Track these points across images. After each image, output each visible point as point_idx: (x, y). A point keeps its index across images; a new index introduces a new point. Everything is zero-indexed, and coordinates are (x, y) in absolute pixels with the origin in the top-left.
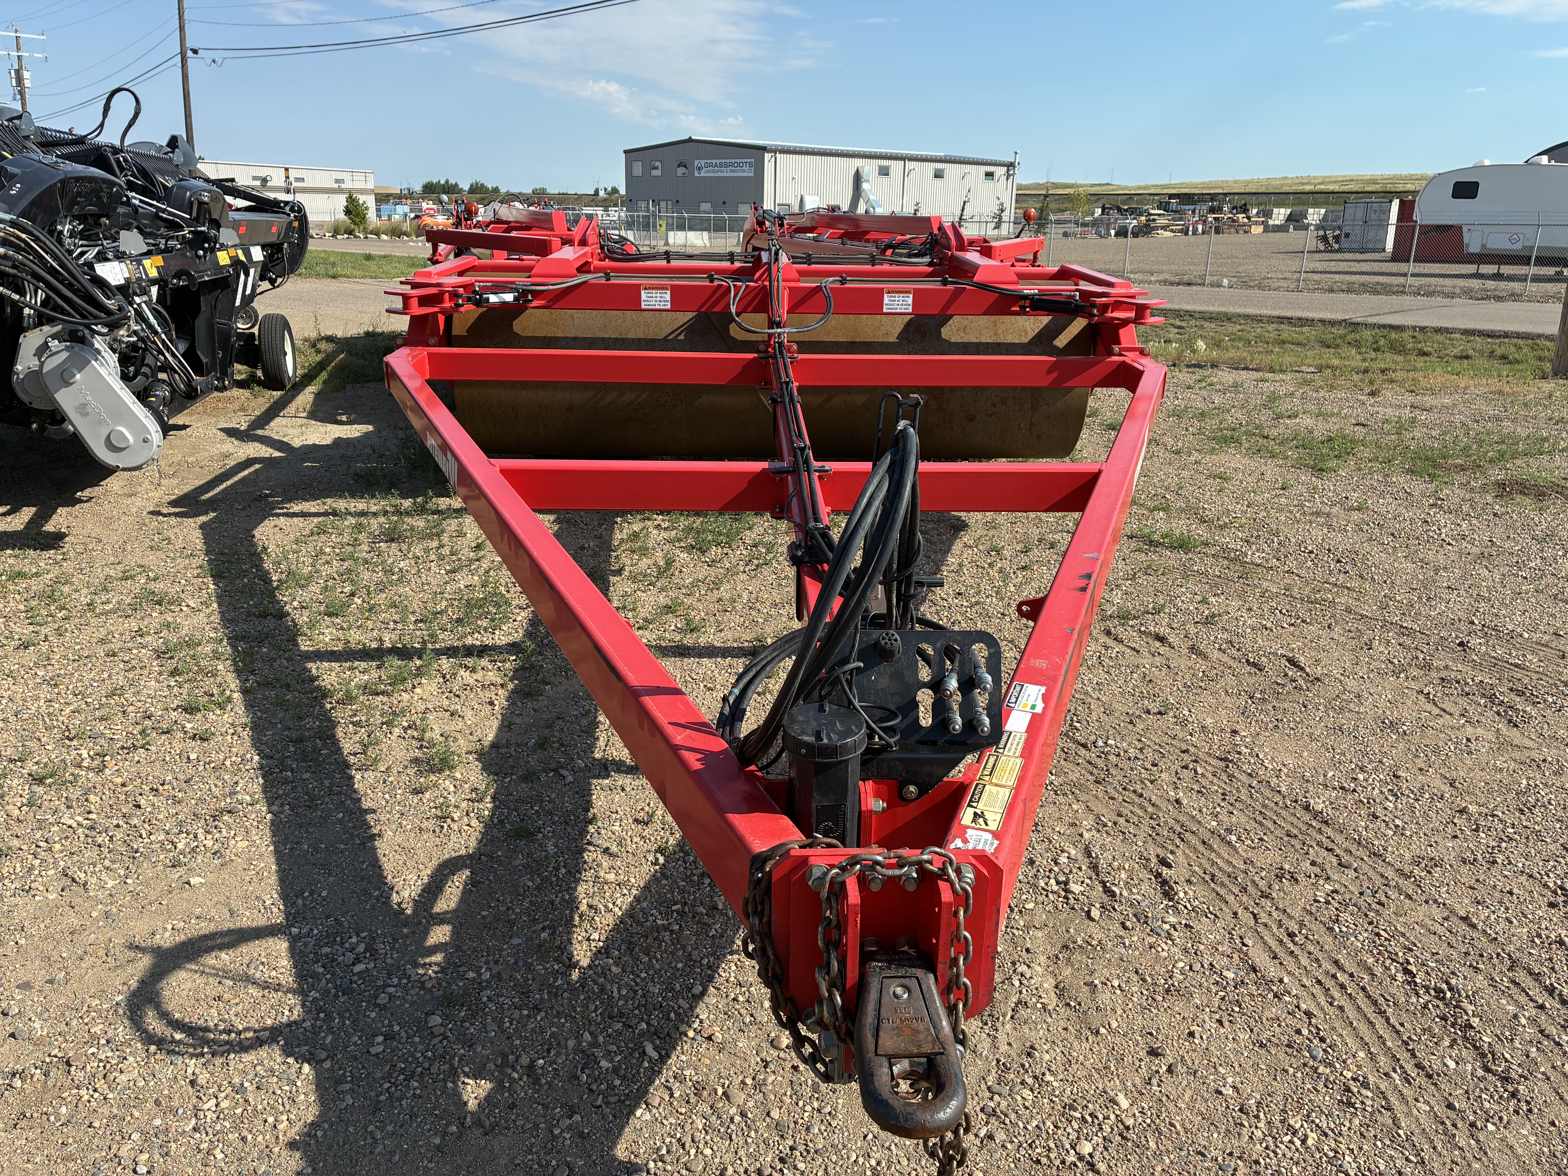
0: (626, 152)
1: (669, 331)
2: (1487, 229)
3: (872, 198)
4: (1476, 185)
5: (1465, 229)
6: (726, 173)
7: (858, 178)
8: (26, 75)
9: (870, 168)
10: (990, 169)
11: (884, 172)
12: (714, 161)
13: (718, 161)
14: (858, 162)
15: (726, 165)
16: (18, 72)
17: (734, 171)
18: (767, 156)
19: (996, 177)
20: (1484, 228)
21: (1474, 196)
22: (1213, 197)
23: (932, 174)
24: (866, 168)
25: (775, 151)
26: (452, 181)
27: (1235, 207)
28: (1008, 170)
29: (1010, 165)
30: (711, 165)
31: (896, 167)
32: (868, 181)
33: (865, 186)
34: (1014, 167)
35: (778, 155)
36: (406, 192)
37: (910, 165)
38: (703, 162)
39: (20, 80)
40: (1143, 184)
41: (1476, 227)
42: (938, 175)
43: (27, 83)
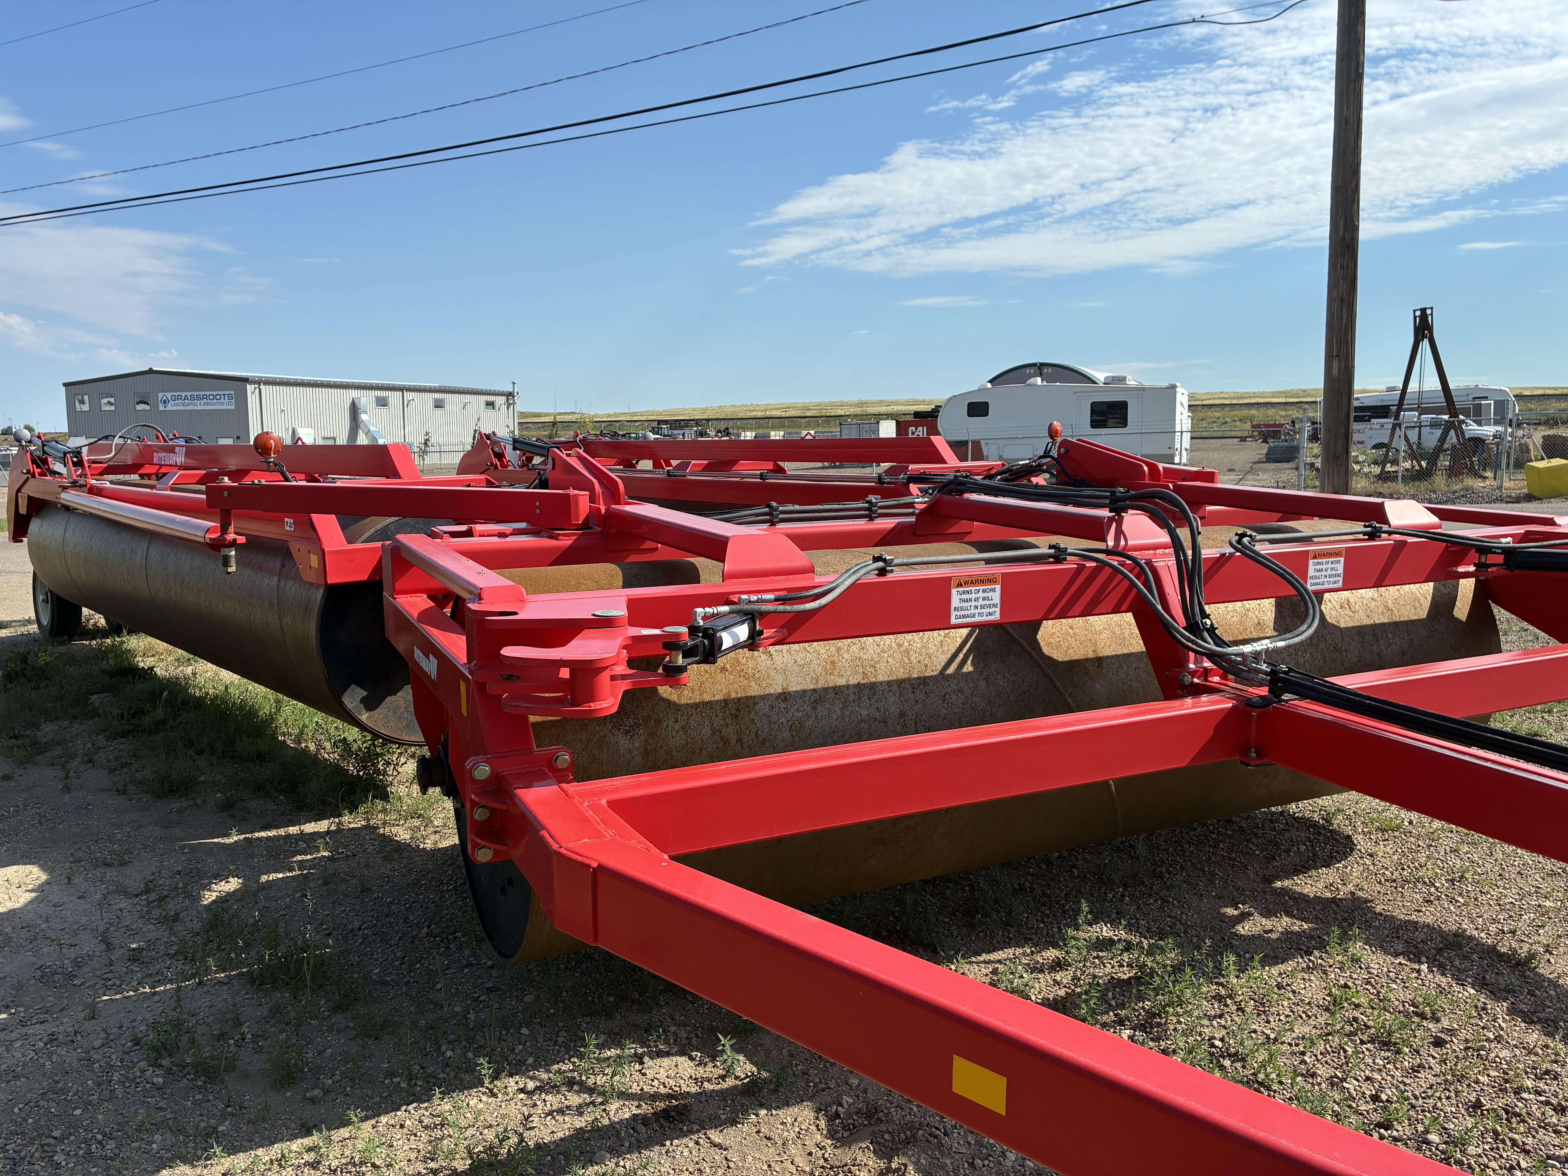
0: (65, 385)
1: (944, 658)
2: (1001, 442)
3: (372, 429)
4: (986, 405)
5: (983, 443)
6: (200, 406)
7: (354, 410)
9: (366, 399)
10: (490, 398)
11: (382, 403)
12: (183, 394)
13: (189, 394)
14: (354, 394)
15: (199, 398)
17: (208, 404)
18: (250, 387)
19: (497, 406)
20: (999, 442)
21: (986, 414)
22: (697, 422)
23: (431, 404)
24: (363, 400)
25: (259, 382)
27: (719, 431)
28: (508, 400)
29: (510, 395)
30: (179, 398)
31: (394, 398)
32: (366, 413)
33: (364, 417)
34: (513, 396)
35: (262, 387)
37: (409, 395)
38: (169, 395)
40: (612, 412)
41: (992, 441)
42: (439, 405)
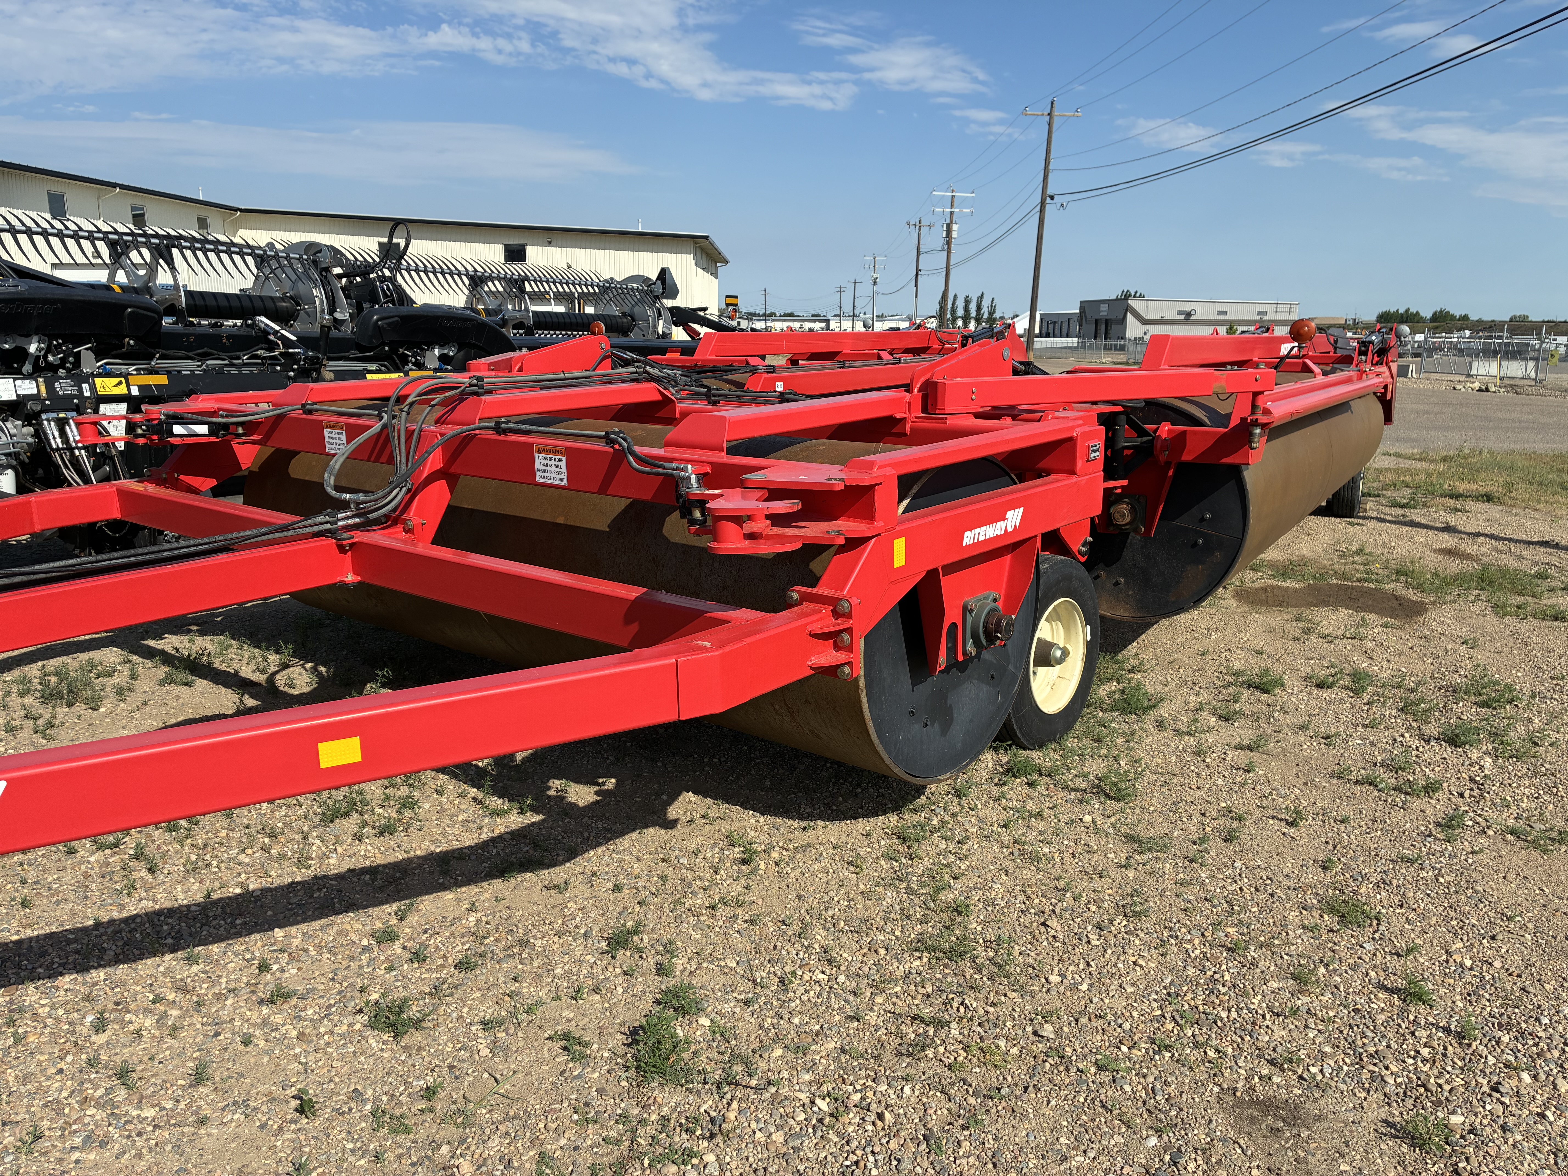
8: (955, 227)
16: (949, 226)
26: (1413, 310)
36: (1351, 322)
39: (949, 231)
43: (954, 235)
